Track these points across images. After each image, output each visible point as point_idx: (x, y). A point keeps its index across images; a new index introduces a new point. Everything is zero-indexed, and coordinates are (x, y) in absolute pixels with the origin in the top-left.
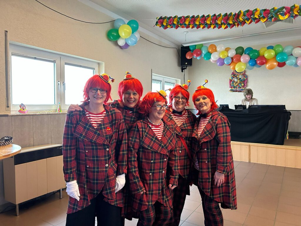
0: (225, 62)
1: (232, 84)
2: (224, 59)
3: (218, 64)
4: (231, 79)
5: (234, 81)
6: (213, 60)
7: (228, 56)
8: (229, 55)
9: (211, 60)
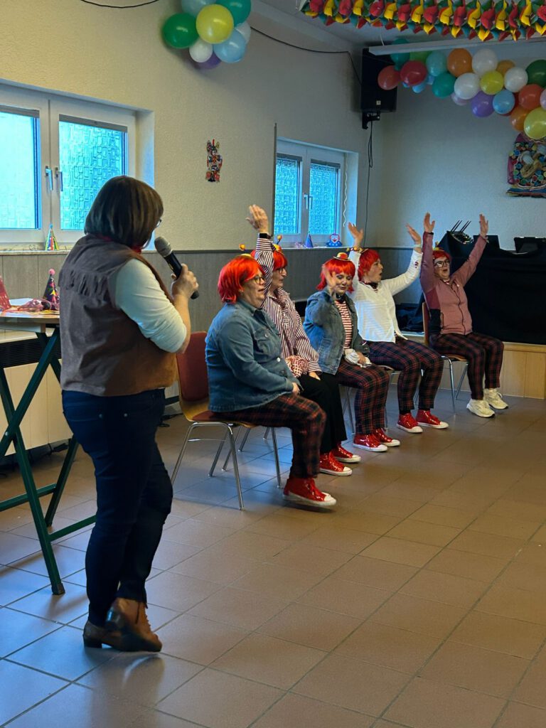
0: (496, 108)
1: (516, 172)
2: (494, 95)
3: (475, 110)
4: (514, 157)
5: (522, 163)
6: (459, 98)
7: (504, 88)
8: (508, 85)
9: (455, 99)
